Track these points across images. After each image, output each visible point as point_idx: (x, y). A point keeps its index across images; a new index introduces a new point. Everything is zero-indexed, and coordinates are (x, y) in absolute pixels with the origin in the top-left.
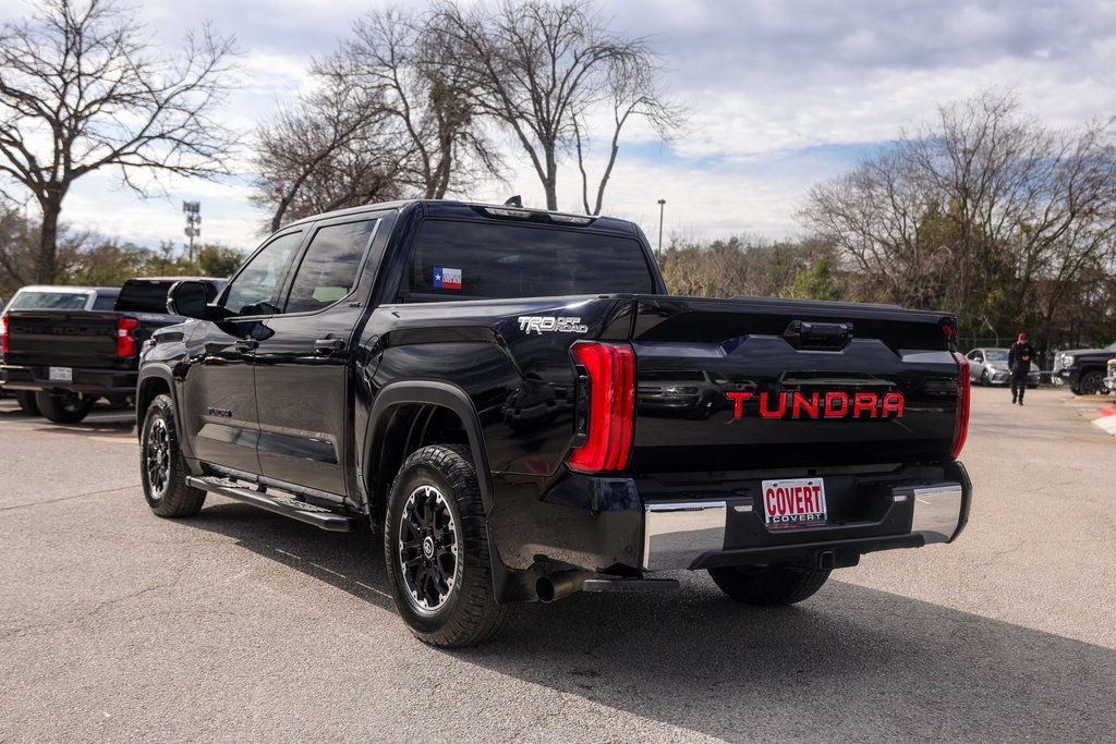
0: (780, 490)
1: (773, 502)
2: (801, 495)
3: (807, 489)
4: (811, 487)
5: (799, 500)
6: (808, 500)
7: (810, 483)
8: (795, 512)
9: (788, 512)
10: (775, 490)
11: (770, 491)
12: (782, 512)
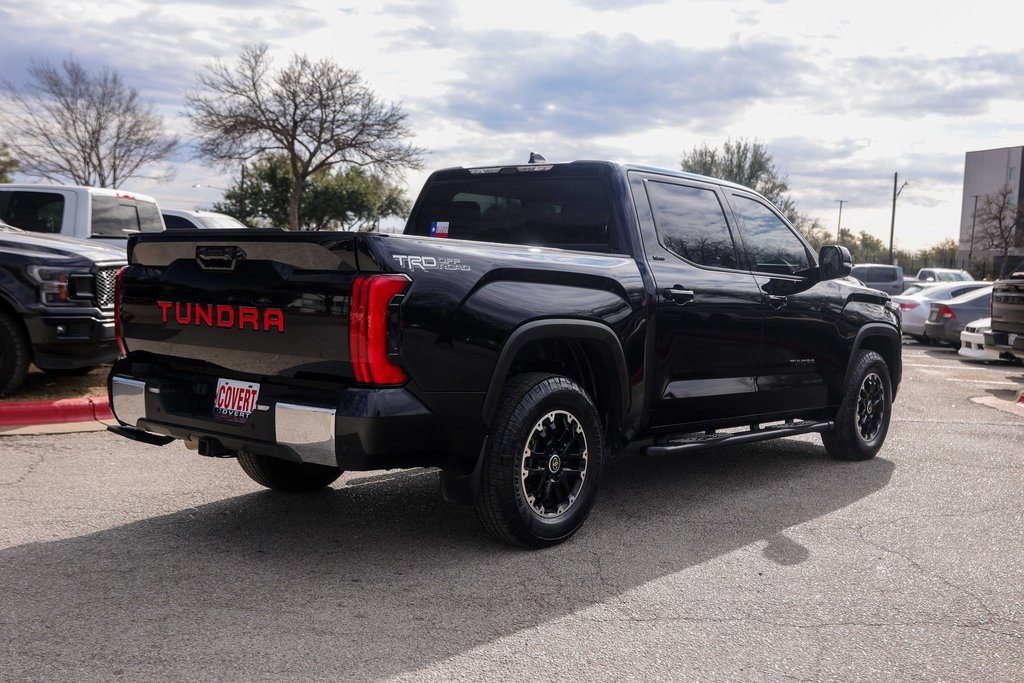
0: (230, 388)
1: (223, 396)
2: (243, 395)
3: (248, 391)
4: (251, 390)
5: (241, 399)
6: (247, 400)
7: (251, 387)
8: (235, 409)
9: (230, 408)
10: (226, 387)
11: (223, 388)
12: (227, 406)
